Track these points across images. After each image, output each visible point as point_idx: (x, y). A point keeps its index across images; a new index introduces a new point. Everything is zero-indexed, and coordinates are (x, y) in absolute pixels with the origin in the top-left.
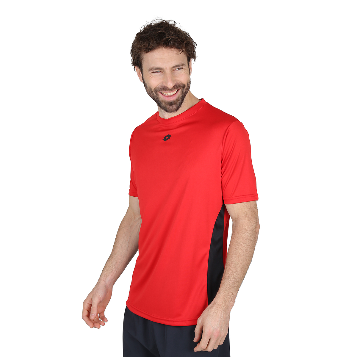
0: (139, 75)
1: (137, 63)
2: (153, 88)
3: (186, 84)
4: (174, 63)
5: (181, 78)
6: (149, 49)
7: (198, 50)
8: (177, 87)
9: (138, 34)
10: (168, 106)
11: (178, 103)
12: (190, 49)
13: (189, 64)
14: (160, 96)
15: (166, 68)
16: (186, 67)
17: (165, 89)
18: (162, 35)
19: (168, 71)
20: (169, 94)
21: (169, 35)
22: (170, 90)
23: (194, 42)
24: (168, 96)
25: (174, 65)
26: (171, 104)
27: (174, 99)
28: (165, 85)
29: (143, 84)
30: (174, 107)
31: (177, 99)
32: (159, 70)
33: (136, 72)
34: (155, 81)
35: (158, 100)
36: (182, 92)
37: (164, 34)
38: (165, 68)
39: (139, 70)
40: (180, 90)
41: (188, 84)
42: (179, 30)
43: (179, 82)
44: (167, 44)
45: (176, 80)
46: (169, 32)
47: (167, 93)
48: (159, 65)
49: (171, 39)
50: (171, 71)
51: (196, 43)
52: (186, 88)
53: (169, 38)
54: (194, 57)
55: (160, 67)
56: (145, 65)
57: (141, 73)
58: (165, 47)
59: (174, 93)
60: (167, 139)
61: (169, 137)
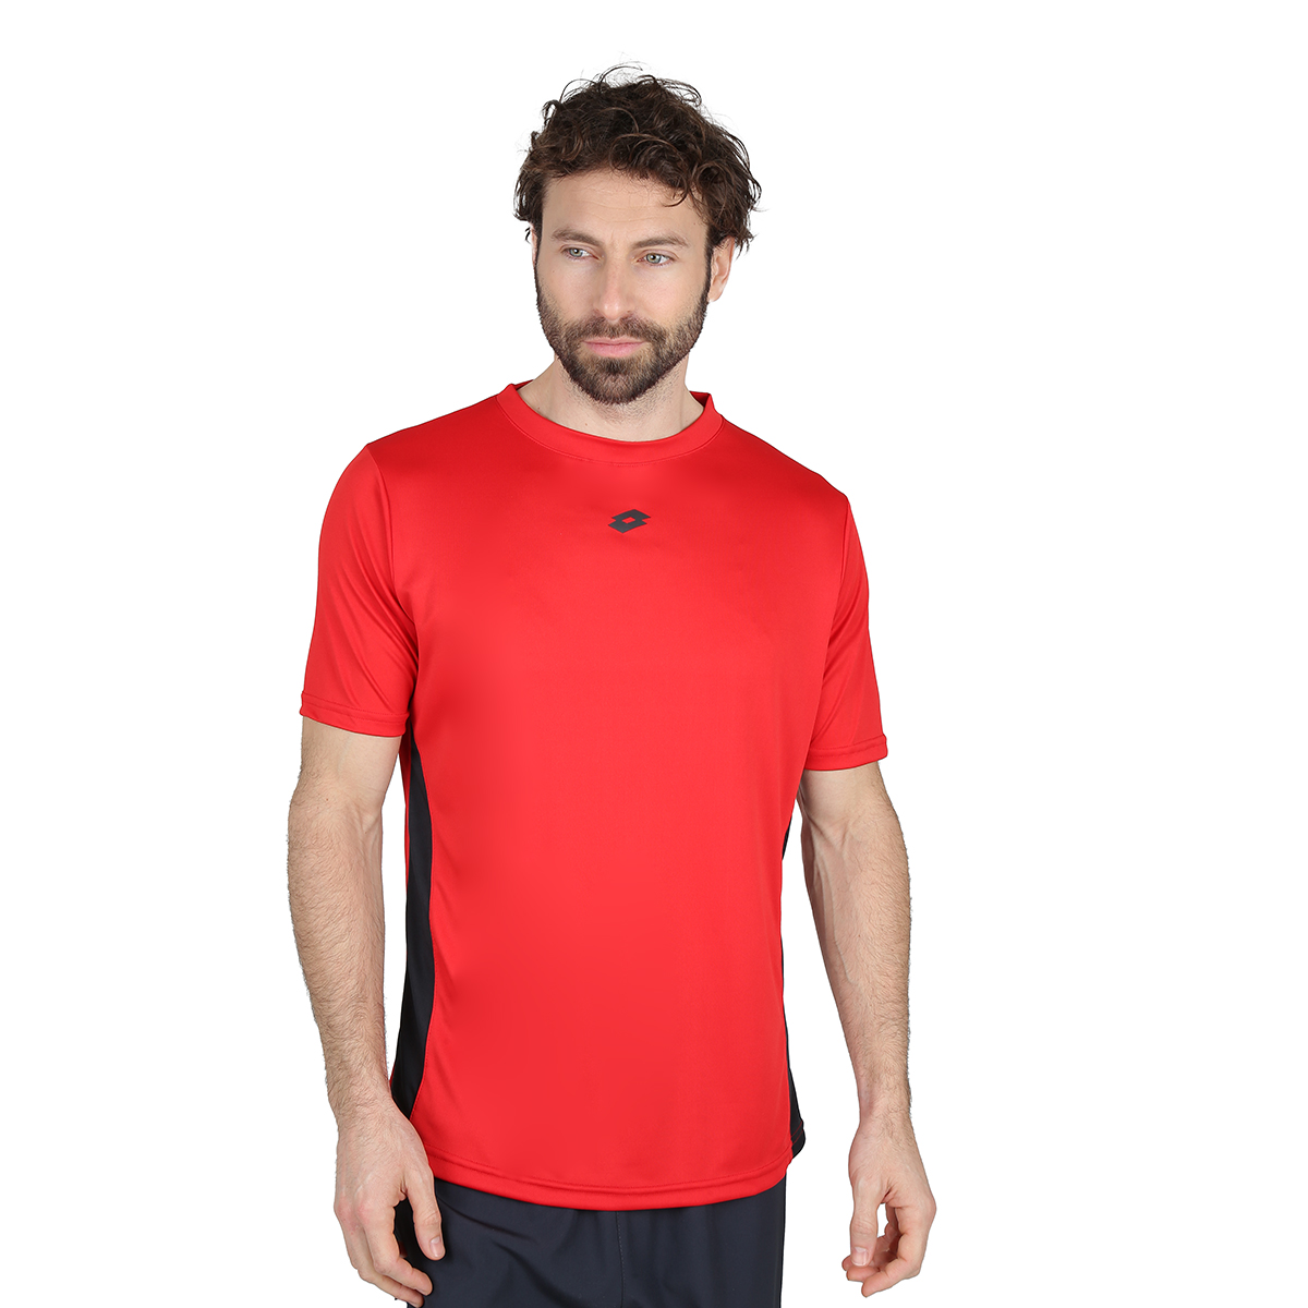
6: (571, 166)
10: (601, 377)
12: (720, 198)
13: (709, 254)
15: (612, 245)
19: (619, 255)
25: (643, 238)
30: (621, 383)
32: (576, 244)
37: (631, 123)
38: (607, 242)
44: (632, 160)
46: (652, 119)
49: (646, 145)
53: (639, 139)
54: (741, 235)
55: (591, 235)
58: (624, 169)
60: (632, 526)
61: (638, 518)
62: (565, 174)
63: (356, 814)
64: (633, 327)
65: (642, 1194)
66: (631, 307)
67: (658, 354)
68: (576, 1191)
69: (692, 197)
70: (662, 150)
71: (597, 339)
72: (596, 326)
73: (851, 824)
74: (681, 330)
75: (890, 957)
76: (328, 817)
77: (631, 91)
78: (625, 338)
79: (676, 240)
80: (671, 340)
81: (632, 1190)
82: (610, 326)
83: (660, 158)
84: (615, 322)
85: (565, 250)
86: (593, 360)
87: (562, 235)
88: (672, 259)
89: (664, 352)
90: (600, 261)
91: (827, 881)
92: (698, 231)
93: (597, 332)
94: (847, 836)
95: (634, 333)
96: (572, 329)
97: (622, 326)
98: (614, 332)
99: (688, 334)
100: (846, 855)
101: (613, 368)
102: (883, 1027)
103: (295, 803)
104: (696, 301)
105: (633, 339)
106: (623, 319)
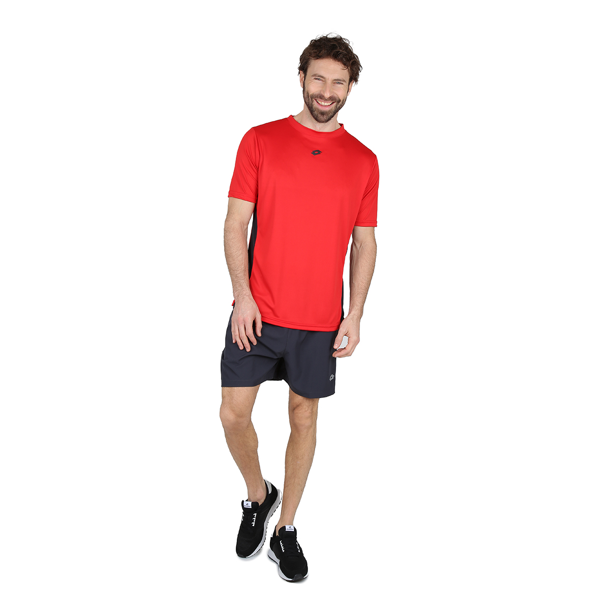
0: (301, 80)
1: (304, 68)
2: (310, 93)
3: (342, 100)
4: (336, 76)
5: (339, 92)
6: (318, 57)
7: (362, 75)
8: (333, 99)
9: (312, 40)
10: (319, 115)
11: (330, 115)
12: (354, 69)
13: (349, 84)
14: (315, 102)
16: (346, 84)
17: (321, 97)
18: (334, 47)
19: (329, 82)
20: (323, 103)
21: (340, 48)
22: (326, 100)
24: (322, 105)
25: (336, 78)
26: (323, 113)
27: (327, 109)
28: (322, 93)
30: (325, 117)
31: (329, 111)
32: (319, 77)
33: (299, 77)
34: (314, 88)
35: (312, 107)
36: (336, 106)
37: (337, 47)
38: (327, 78)
39: (303, 75)
40: (335, 104)
41: (343, 100)
42: (350, 49)
43: (335, 95)
44: (336, 57)
45: (333, 92)
47: (322, 102)
48: (322, 73)
49: (341, 53)
50: (332, 83)
52: (341, 103)
53: (339, 51)
54: (356, 80)
55: (323, 76)
56: (310, 71)
57: (303, 79)
59: (328, 104)
60: (317, 154)
61: (319, 152)
62: (318, 59)
69: (348, 68)
70: (344, 55)
73: (363, 243)
76: (236, 224)
77: (335, 39)
79: (343, 79)
83: (343, 57)
84: (327, 97)
85: (316, 79)
87: (315, 75)
88: (342, 83)
90: (324, 83)
92: (347, 78)
103: (226, 221)
106: (330, 97)
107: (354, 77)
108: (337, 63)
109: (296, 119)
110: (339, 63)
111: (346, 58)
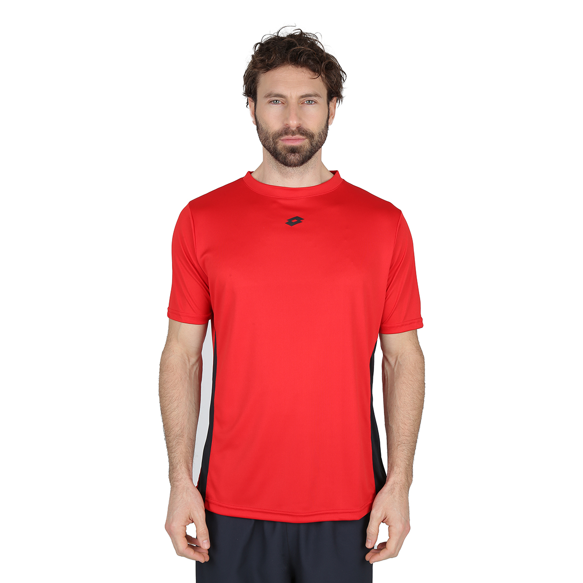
4: (303, 91)
6: (269, 67)
10: (288, 156)
13: (328, 104)
15: (291, 97)
16: (323, 103)
19: (293, 103)
23: (343, 71)
25: (303, 94)
28: (285, 123)
29: (255, 127)
30: (297, 157)
32: (277, 99)
34: (274, 118)
38: (289, 96)
39: (253, 104)
44: (296, 60)
48: (280, 90)
49: (303, 53)
50: (298, 104)
51: (345, 74)
54: (339, 97)
55: (282, 94)
56: (261, 92)
58: (294, 65)
60: (296, 223)
61: (299, 220)
62: (268, 70)
63: (186, 358)
64: (301, 131)
65: (305, 516)
66: (301, 123)
67: (312, 145)
68: (276, 514)
69: (321, 76)
70: (309, 55)
71: (286, 137)
72: (286, 131)
73: (399, 356)
74: (320, 134)
75: (407, 416)
78: (298, 136)
79: (317, 95)
80: (316, 138)
81: (300, 514)
82: (292, 131)
83: (308, 59)
84: (294, 129)
85: (271, 102)
86: (285, 148)
87: (269, 95)
88: (315, 102)
89: (314, 143)
90: (286, 105)
91: (388, 381)
92: (324, 92)
93: (286, 133)
94: (397, 362)
95: (302, 134)
96: (275, 134)
97: (297, 130)
98: (293, 133)
99: (323, 136)
100: (395, 369)
101: (293, 150)
102: (399, 446)
104: (325, 122)
105: (301, 137)
106: (298, 128)
107: (334, 92)
108: (300, 69)
109: (254, 176)
110: (304, 69)
111: (314, 60)
